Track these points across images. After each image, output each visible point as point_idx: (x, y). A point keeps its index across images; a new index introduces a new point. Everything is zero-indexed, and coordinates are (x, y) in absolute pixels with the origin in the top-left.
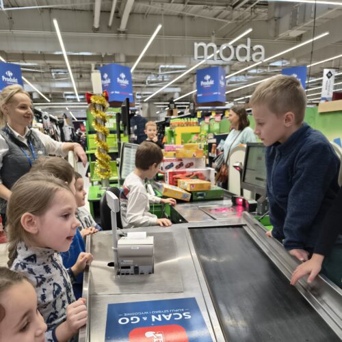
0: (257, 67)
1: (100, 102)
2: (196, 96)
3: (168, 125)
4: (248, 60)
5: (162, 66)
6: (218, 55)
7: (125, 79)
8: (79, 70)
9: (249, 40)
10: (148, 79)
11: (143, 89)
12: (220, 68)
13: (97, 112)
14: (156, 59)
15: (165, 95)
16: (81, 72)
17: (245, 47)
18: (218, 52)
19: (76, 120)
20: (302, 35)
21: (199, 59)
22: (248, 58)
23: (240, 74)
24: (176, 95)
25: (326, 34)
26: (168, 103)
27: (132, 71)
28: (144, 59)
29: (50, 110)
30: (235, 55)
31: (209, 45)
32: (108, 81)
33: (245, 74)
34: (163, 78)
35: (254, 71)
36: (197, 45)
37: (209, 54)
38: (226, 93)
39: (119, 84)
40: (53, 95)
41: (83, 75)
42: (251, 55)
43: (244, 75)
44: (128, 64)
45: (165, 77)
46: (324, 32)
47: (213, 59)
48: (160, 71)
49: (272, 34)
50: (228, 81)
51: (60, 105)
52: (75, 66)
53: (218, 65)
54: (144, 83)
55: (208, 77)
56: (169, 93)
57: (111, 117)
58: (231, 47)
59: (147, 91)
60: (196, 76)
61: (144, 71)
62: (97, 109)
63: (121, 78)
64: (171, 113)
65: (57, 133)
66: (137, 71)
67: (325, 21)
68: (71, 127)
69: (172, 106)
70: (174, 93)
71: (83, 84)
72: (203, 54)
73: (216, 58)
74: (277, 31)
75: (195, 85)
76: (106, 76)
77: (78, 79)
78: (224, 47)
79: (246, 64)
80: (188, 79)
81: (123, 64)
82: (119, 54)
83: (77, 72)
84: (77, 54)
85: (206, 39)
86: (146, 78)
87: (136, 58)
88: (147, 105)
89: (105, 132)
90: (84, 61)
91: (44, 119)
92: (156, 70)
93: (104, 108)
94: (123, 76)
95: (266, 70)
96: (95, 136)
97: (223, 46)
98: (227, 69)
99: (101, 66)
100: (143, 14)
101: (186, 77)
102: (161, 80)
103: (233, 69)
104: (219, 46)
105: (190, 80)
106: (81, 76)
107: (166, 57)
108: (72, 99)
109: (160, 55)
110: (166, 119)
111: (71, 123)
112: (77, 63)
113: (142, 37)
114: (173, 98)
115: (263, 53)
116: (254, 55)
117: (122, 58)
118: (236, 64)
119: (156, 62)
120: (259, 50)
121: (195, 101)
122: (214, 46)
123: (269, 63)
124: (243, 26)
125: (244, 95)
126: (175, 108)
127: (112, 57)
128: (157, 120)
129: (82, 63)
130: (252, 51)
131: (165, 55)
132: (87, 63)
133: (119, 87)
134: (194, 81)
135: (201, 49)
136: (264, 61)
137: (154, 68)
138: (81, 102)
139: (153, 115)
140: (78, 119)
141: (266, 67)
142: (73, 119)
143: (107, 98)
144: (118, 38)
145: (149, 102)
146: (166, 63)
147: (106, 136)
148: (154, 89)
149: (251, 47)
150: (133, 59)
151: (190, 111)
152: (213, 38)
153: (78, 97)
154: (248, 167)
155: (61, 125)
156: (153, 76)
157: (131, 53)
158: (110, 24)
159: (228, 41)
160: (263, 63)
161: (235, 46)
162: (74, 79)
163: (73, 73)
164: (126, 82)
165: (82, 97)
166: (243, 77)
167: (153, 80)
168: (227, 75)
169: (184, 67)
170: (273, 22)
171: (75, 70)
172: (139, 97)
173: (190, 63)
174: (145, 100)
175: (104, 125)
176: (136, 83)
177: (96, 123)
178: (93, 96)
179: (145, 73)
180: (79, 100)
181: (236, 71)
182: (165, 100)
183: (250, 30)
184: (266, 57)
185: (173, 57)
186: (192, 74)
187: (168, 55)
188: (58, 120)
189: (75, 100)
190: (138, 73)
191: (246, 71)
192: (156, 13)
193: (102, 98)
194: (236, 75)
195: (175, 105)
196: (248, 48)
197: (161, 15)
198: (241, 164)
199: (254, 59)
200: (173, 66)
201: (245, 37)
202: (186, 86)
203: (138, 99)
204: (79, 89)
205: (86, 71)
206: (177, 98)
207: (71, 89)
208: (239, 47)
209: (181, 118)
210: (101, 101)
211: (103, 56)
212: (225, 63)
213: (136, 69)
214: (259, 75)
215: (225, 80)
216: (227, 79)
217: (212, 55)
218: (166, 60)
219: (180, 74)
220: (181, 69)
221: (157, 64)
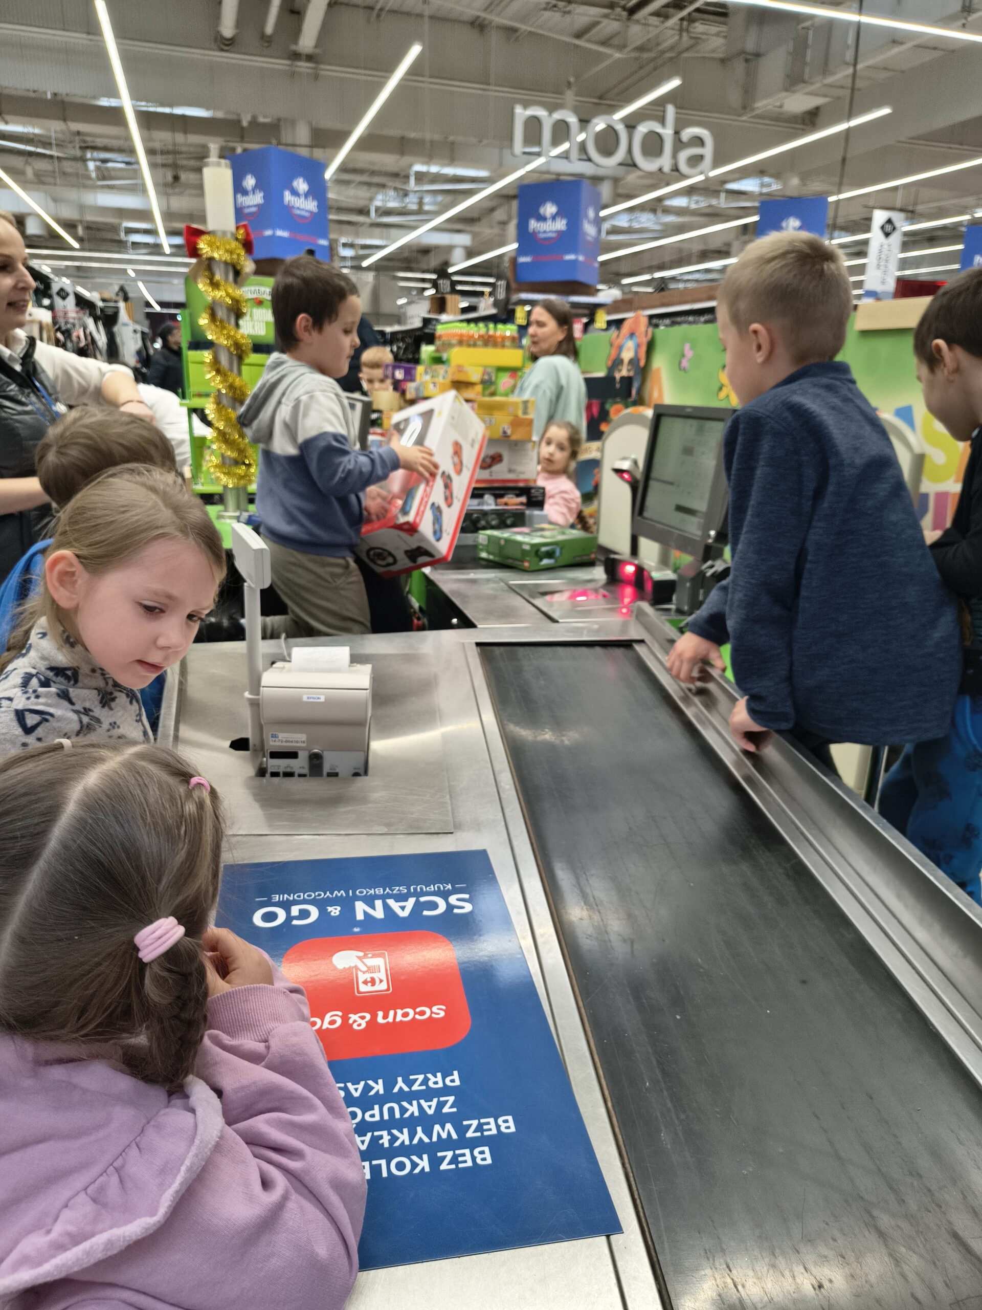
0: (690, 191)
1: (226, 257)
2: (514, 261)
3: (430, 339)
4: (667, 169)
5: (419, 167)
6: (583, 147)
7: (306, 195)
8: (169, 159)
9: (671, 110)
10: (378, 203)
11: (361, 229)
12: (586, 185)
13: (215, 285)
14: (403, 146)
15: (426, 251)
16: (175, 166)
17: (659, 129)
18: (581, 137)
19: (158, 308)
20: (817, 109)
21: (525, 153)
22: (665, 162)
23: (641, 208)
24: (458, 254)
25: (886, 111)
26: (434, 276)
27: (329, 174)
28: (367, 143)
29: (80, 274)
30: (630, 150)
31: (557, 116)
32: (257, 199)
33: (655, 206)
34: (421, 203)
35: (681, 202)
36: (521, 113)
37: (556, 142)
38: (602, 258)
39: (289, 208)
40: (89, 227)
41: (184, 176)
42: (675, 155)
43: (654, 211)
44: (318, 154)
45: (427, 199)
46: (878, 105)
47: (565, 156)
48: (412, 180)
49: (734, 97)
50: (606, 226)
51: (109, 260)
52: (157, 145)
53: (581, 176)
54: (363, 211)
55: (550, 209)
56: (437, 248)
57: (259, 303)
58: (620, 128)
59: (372, 237)
60: (515, 204)
61: (364, 178)
62: (218, 277)
63: (295, 193)
64: (440, 305)
65: (93, 341)
66: (346, 177)
67: (883, 75)
68: (139, 328)
69: (445, 284)
70: (450, 248)
71: (180, 203)
72: (538, 142)
73: (574, 155)
74: (749, 93)
75: (512, 228)
76: (250, 182)
77: (166, 185)
78: (599, 125)
79: (660, 179)
80: (492, 210)
81: (304, 152)
82: (293, 123)
83: (164, 166)
84: (167, 110)
85: (550, 98)
86: (371, 199)
87: (343, 136)
88: (370, 277)
89: (237, 345)
90: (185, 132)
91: (58, 301)
92: (401, 176)
93: (237, 273)
94: (301, 185)
95: (714, 202)
96: (207, 356)
97: (595, 121)
98: (606, 190)
99: (239, 150)
100: (371, 8)
101: (489, 204)
102: (414, 207)
103: (621, 191)
104: (584, 122)
105: (500, 215)
106: (176, 178)
107: (432, 142)
108: (146, 245)
109: (413, 135)
110: (426, 322)
111: (141, 317)
112: (163, 137)
113: (362, 75)
114: (447, 264)
115: (708, 151)
116: (683, 155)
117: (302, 134)
118: (632, 178)
119: (402, 153)
120: (698, 141)
121: (509, 274)
122: (572, 119)
123: (723, 180)
124: (655, 69)
125: (651, 269)
126: (454, 291)
127: (272, 130)
128: (399, 322)
129: (180, 138)
130: (679, 144)
131: (428, 136)
132: (195, 139)
133: (288, 217)
134: (510, 218)
135: (534, 124)
136: (713, 173)
137: (395, 169)
138: (171, 255)
139: (386, 308)
140: (162, 304)
141: (716, 193)
142: (148, 305)
143: (248, 246)
144: (293, 75)
145: (376, 268)
146: (430, 158)
147: (240, 358)
148: (394, 232)
149: (677, 133)
150: (336, 138)
151: (496, 304)
152: (570, 96)
153: (166, 242)
154: (655, 474)
155: (109, 319)
156: (392, 193)
157: (327, 123)
158: (269, 29)
159: (613, 109)
160: (708, 179)
161: (631, 124)
162: (156, 185)
163: (153, 166)
164: (311, 205)
165: (179, 240)
166: (651, 216)
167: (393, 204)
168: (605, 207)
169: (483, 174)
170: (739, 67)
171: (159, 159)
172: (348, 253)
173: (501, 165)
174: (365, 264)
175: (237, 325)
176: (341, 210)
177: (213, 316)
178: (205, 238)
179: (369, 184)
180: (167, 250)
181: (630, 197)
182: (425, 266)
183: (675, 83)
184: (716, 164)
185: (453, 143)
186: (503, 197)
187: (437, 137)
188: (100, 304)
189: (156, 249)
190: (347, 183)
191: (660, 200)
192: (405, 8)
193: (233, 244)
194: (631, 209)
195: (454, 284)
196: (667, 132)
197: (420, 16)
198: (635, 463)
199: (683, 167)
200: (449, 171)
201: (661, 102)
202: (486, 230)
203: (344, 258)
204: (168, 216)
205: (192, 163)
206: (459, 264)
207: (145, 215)
208: (643, 129)
209: (469, 321)
210: (231, 252)
211: (245, 124)
212: (600, 172)
213: (343, 169)
214: (694, 213)
215: (599, 221)
216: (605, 219)
217: (565, 146)
218: (431, 152)
219: (470, 193)
220: (473, 180)
221: (405, 160)
